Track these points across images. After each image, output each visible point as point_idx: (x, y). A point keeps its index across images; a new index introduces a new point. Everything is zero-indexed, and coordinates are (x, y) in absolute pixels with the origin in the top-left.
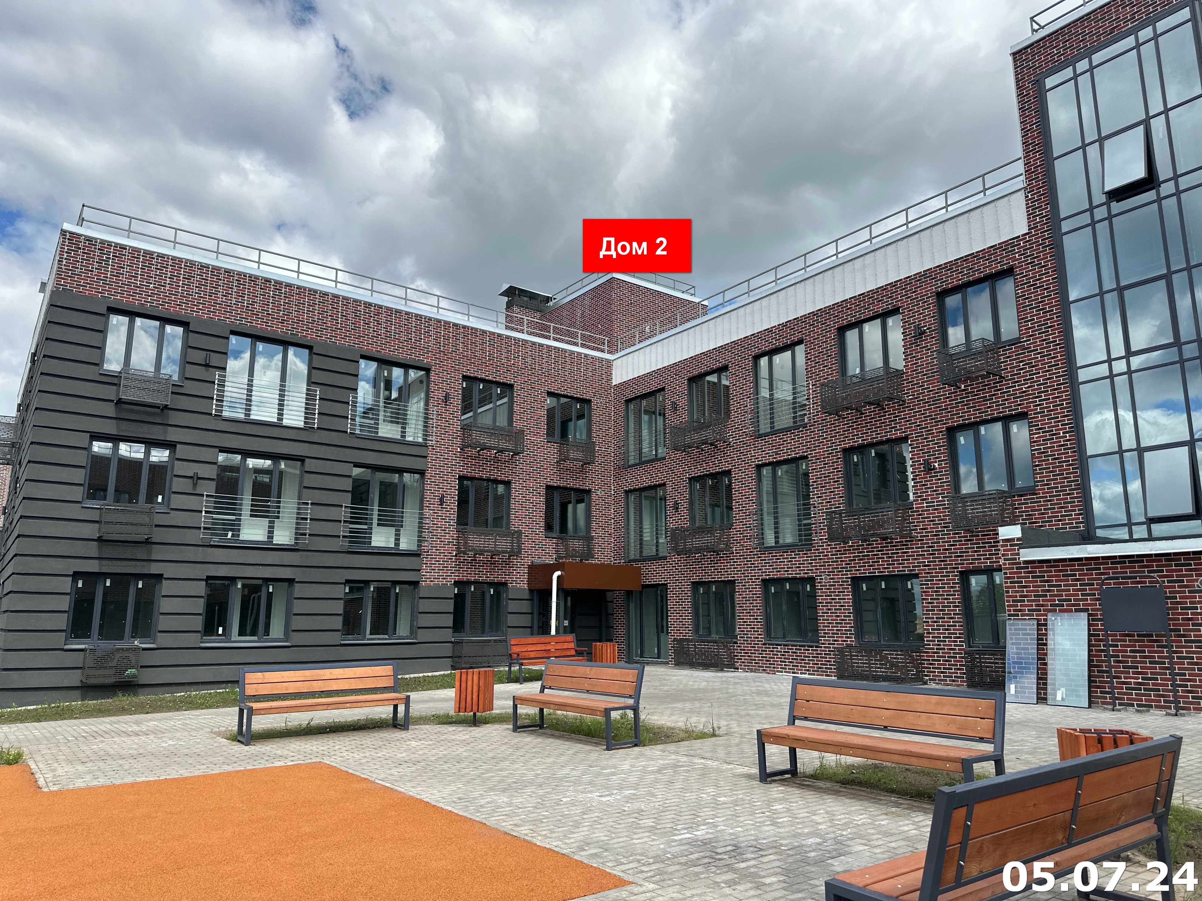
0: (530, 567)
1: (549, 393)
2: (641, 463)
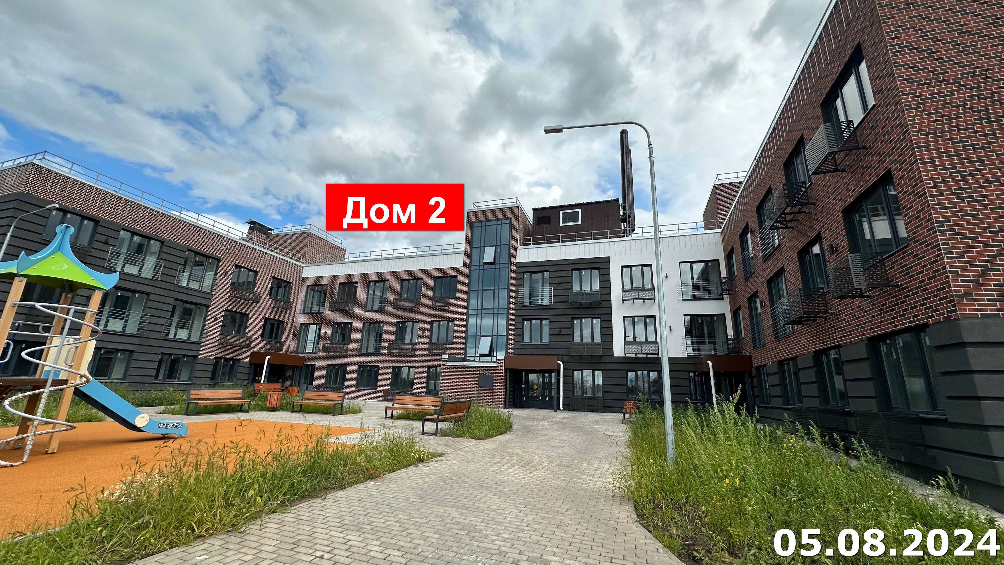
0: (251, 353)
1: (273, 277)
2: (311, 313)
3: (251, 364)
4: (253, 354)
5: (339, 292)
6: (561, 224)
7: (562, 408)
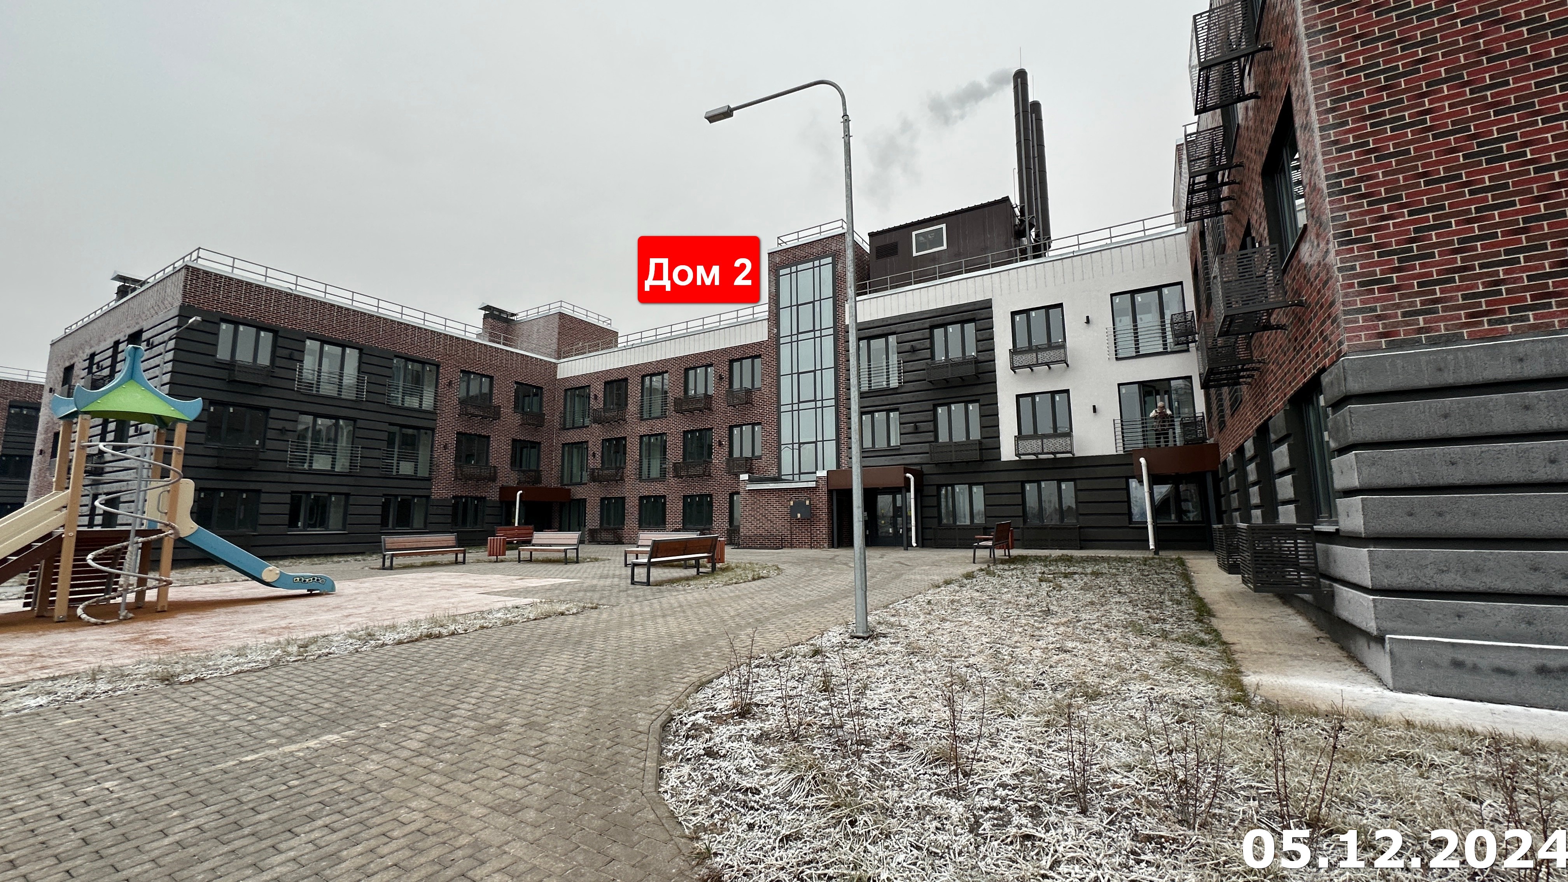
0: (501, 488)
1: (516, 383)
2: (574, 428)
5: (605, 395)
6: (915, 254)
7: (914, 545)
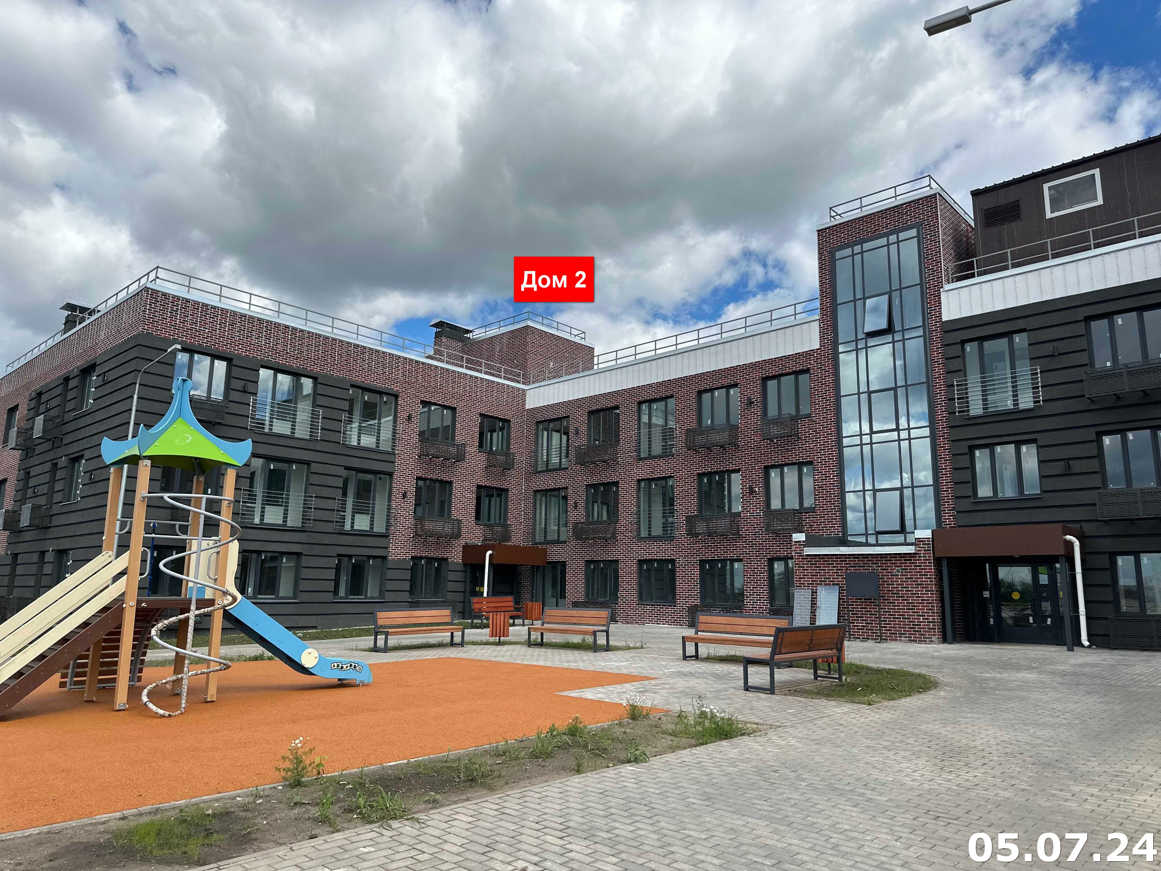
0: (464, 547)
1: (481, 415)
2: (548, 470)
3: (465, 564)
4: (467, 549)
5: (589, 428)
6: (1049, 215)
7: (1086, 643)
